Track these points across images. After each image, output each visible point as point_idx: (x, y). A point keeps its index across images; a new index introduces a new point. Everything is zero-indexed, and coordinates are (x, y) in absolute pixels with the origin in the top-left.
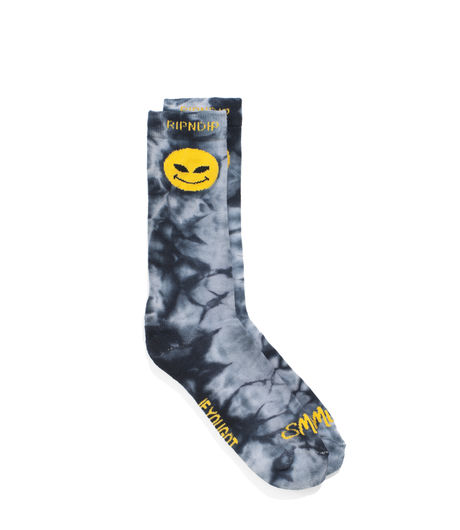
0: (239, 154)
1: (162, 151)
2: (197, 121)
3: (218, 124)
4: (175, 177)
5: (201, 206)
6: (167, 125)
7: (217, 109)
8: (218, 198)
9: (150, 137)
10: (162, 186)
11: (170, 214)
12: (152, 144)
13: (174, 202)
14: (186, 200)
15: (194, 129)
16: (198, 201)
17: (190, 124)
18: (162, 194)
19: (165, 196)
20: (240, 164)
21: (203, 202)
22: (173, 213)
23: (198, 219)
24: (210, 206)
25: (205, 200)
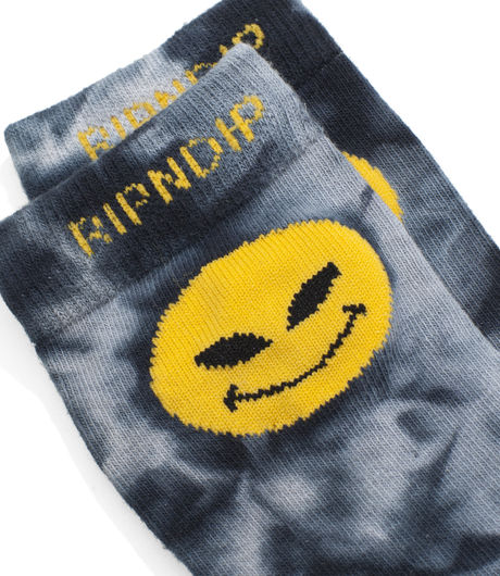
0: (403, 138)
1: (120, 354)
2: (173, 150)
3: (254, 102)
4: (232, 399)
5: (408, 422)
6: (79, 246)
7: (215, 56)
8: (446, 350)
9: (47, 344)
10: (199, 475)
11: (312, 543)
12: (68, 364)
13: (295, 492)
14: (337, 445)
15: (183, 183)
16: (385, 415)
17: (156, 177)
18: (223, 502)
19: (242, 496)
20: (432, 168)
21: (404, 406)
22: (325, 526)
23: (434, 475)
24: (442, 396)
25: (408, 392)
